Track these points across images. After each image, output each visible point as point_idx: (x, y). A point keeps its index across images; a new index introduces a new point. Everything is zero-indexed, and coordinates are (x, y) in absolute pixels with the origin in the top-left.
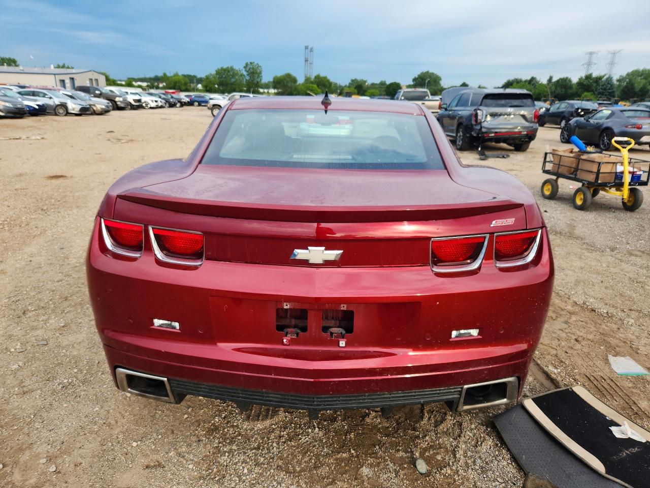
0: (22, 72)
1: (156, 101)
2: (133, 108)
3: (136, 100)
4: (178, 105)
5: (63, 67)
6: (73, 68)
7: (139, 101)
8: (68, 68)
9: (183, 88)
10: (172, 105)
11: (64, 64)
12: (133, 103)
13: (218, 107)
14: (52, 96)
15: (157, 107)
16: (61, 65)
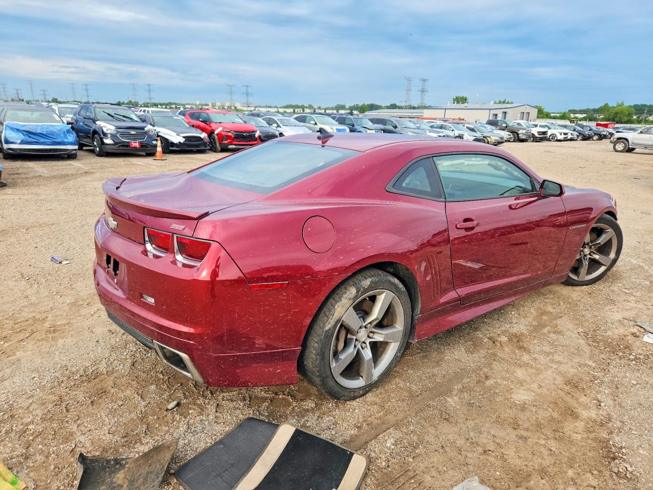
0: (465, 108)
1: (565, 134)
2: (536, 139)
3: (540, 132)
4: (596, 138)
5: (504, 102)
6: (512, 103)
7: (544, 133)
8: (508, 103)
9: (626, 119)
10: (586, 138)
11: (505, 100)
12: (537, 135)
13: (624, 140)
14: (454, 129)
15: (566, 140)
16: (502, 100)
